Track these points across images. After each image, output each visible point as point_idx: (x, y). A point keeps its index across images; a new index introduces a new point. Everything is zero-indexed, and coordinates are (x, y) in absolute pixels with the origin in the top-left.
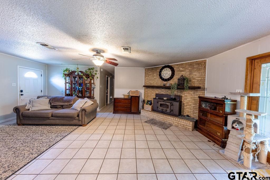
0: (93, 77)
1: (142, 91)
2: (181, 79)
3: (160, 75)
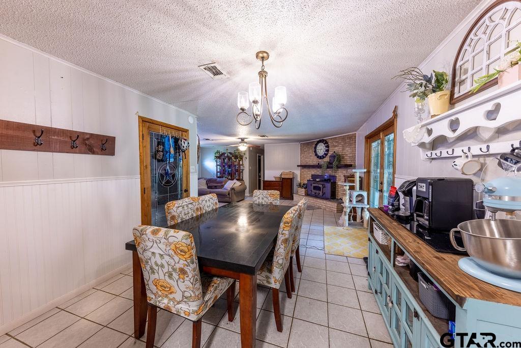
0: (241, 158)
1: (298, 172)
2: (333, 157)
3: (315, 152)
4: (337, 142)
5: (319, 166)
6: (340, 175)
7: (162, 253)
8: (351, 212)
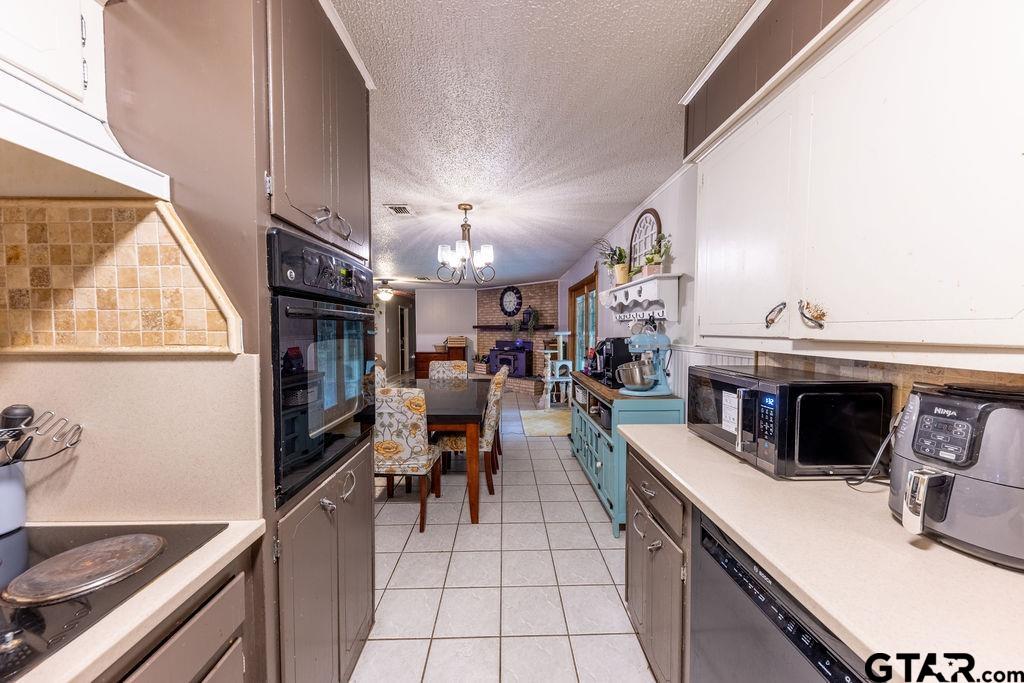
1: (473, 337)
2: (528, 313)
3: (501, 305)
4: (533, 292)
5: (507, 328)
6: (538, 340)
7: (391, 411)
8: (553, 390)
